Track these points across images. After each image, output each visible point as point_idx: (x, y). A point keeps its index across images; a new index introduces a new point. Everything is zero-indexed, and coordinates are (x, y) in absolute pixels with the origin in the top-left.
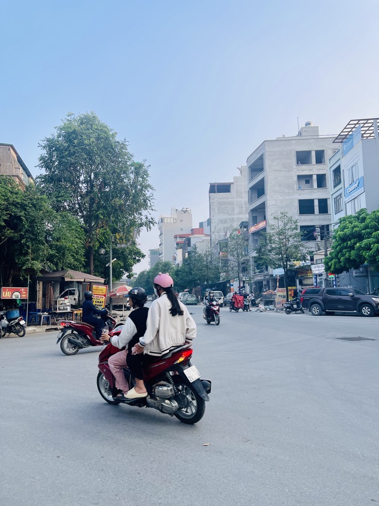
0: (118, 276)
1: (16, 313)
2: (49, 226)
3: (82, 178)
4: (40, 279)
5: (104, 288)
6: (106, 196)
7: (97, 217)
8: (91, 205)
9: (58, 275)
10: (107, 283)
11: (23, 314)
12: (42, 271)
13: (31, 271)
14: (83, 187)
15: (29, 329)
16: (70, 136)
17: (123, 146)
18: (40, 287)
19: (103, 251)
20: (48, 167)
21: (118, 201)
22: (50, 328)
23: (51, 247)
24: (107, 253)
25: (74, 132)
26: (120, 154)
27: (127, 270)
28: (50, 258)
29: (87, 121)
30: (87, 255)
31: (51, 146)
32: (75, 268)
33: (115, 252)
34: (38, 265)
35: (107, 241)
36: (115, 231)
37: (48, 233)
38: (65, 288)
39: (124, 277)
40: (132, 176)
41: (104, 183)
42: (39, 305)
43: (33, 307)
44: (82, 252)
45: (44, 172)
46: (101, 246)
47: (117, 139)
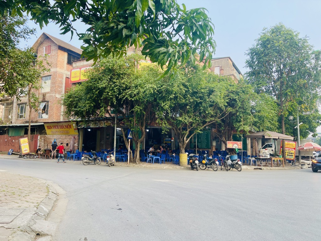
0: (304, 135)
1: (236, 157)
2: (253, 103)
3: (274, 69)
4: (249, 137)
5: (294, 143)
6: (293, 80)
7: (286, 94)
8: (281, 87)
9: (260, 134)
10: (295, 140)
11: (239, 157)
12: (250, 132)
13: (243, 131)
14: (275, 75)
15: (244, 167)
16: (265, 43)
17: (305, 41)
18: (249, 142)
19: (291, 118)
20: (251, 66)
21: (302, 81)
22: (256, 168)
23: (255, 116)
24: (295, 119)
25: (268, 40)
26: (303, 47)
27: (312, 131)
28: (255, 124)
29: (276, 31)
30: (280, 121)
31: (254, 53)
32: (270, 129)
33: (302, 119)
34: (247, 128)
35: (295, 110)
36: (300, 103)
37: (253, 108)
38: (265, 143)
39: (310, 135)
40: (313, 61)
41: (291, 70)
42: (249, 153)
43: (245, 154)
44: (276, 119)
45: (249, 70)
46: (290, 114)
47: (300, 37)
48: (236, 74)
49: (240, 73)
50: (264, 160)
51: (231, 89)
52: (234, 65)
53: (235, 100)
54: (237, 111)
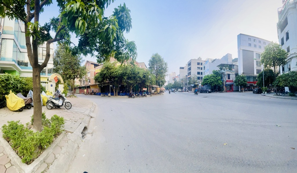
0: (162, 86)
1: (145, 93)
2: (150, 77)
3: (155, 67)
4: (149, 87)
6: (160, 70)
7: (158, 74)
8: (157, 72)
9: (152, 86)
10: (160, 87)
11: (146, 93)
12: (149, 85)
13: (147, 85)
14: (156, 69)
15: (147, 96)
16: (153, 58)
17: (163, 59)
18: (149, 88)
19: (159, 81)
20: (150, 65)
21: (162, 71)
22: (150, 96)
23: (150, 81)
24: (160, 81)
25: (154, 58)
26: (163, 61)
27: (163, 85)
28: (150, 83)
29: (156, 55)
30: (156, 82)
31: (150, 61)
32: (154, 84)
33: (161, 81)
34: (148, 84)
35: (160, 79)
36: (161, 77)
37: (150, 78)
38: (153, 88)
39: (163, 86)
40: (164, 65)
41: (159, 68)
42: (149, 92)
43: (148, 92)
44: (156, 81)
45: (149, 66)
46: (159, 80)
47: (162, 58)
48: (146, 68)
49: (147, 68)
50: (152, 93)
51: (144, 72)
52: (145, 65)
53: (145, 76)
54: (146, 79)
